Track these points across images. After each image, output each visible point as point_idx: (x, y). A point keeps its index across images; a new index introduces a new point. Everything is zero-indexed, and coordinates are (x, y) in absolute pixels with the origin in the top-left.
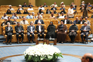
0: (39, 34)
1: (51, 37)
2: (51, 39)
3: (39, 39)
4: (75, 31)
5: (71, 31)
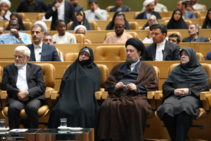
0: (16, 104)
1: (63, 120)
4: (192, 94)
5: (172, 94)
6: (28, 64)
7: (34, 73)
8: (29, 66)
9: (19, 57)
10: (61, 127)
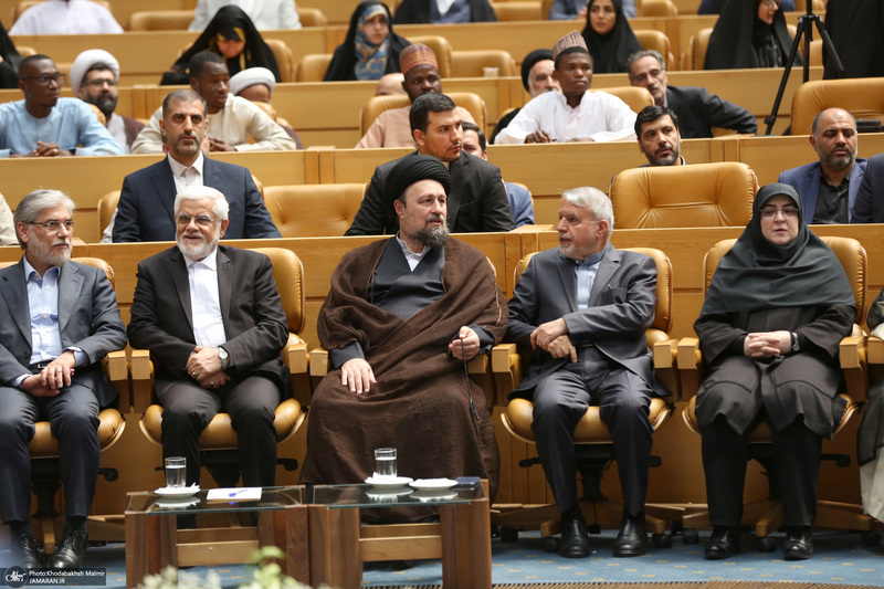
2: (386, 483)
3: (178, 494)
6: (222, 249)
7: (247, 282)
8: (225, 258)
9: (200, 220)
10: (377, 479)
